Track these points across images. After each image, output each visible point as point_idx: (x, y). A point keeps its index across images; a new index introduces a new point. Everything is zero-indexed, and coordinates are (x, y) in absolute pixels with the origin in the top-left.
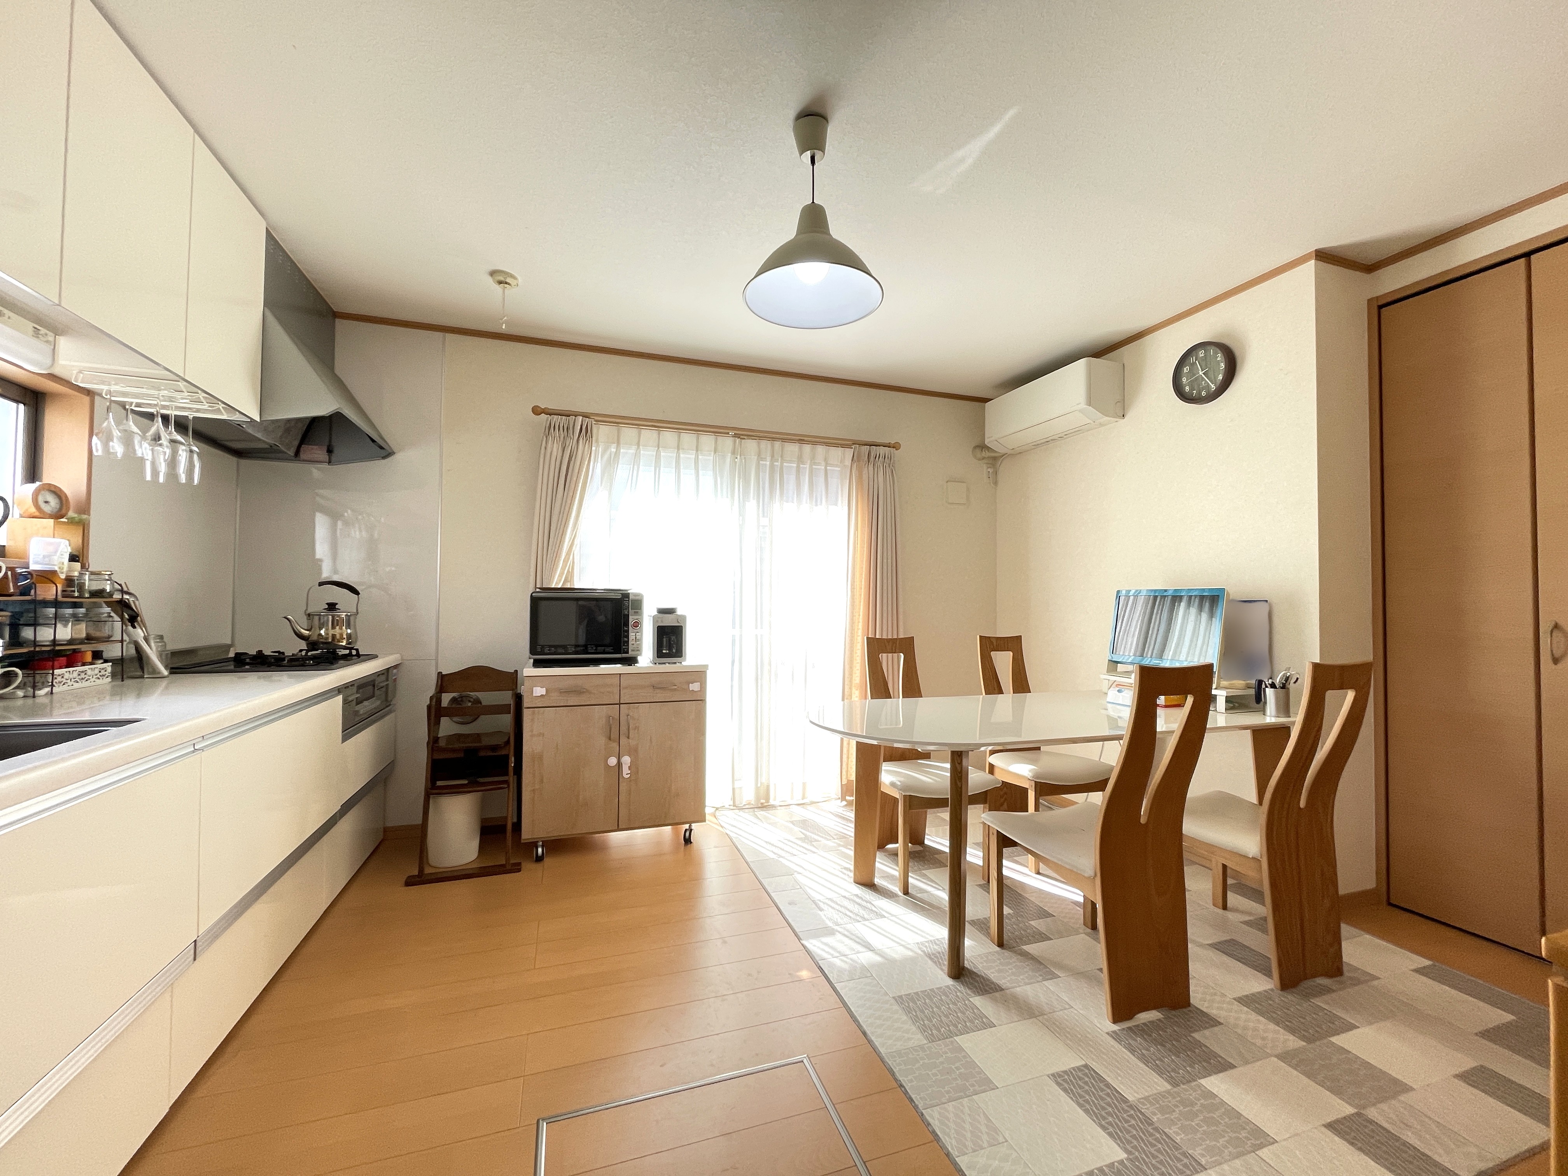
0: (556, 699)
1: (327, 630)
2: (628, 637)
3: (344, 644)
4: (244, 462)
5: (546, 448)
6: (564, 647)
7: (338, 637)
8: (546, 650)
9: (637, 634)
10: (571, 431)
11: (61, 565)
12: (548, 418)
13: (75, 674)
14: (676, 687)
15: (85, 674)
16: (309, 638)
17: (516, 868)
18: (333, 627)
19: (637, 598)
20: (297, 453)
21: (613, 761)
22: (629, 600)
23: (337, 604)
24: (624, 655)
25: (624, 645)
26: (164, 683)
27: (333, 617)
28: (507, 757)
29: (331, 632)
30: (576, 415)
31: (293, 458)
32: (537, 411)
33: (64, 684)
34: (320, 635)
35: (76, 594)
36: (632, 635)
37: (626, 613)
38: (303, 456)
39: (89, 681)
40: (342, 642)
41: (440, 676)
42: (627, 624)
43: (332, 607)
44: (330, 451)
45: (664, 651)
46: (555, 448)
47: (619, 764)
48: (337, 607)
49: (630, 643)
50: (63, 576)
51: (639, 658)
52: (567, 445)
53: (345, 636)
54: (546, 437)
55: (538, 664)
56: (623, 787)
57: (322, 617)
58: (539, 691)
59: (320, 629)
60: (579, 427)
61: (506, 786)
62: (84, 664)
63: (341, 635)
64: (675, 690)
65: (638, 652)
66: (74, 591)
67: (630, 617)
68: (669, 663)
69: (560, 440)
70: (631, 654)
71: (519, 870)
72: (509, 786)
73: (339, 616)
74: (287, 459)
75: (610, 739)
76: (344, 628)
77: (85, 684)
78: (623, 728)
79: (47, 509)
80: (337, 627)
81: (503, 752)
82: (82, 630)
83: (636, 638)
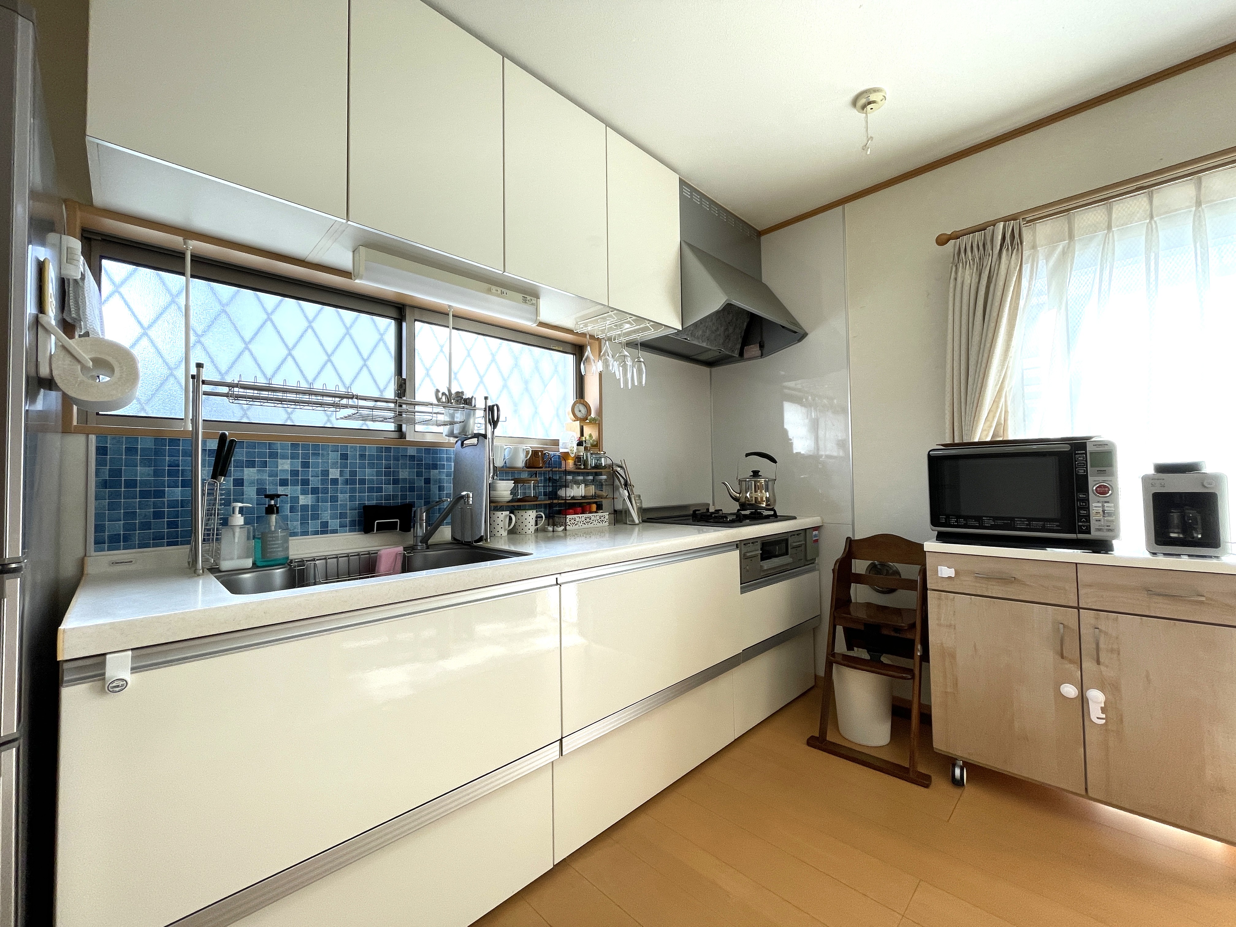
0: (968, 585)
1: (751, 493)
2: (1088, 508)
3: (764, 505)
4: (714, 369)
5: (956, 279)
6: (979, 519)
7: (759, 500)
8: (953, 521)
9: (1106, 505)
10: (989, 245)
11: (572, 449)
12: (955, 242)
13: (583, 519)
14: (1203, 599)
15: (590, 519)
16: (739, 500)
17: (924, 781)
18: (756, 491)
19: (1106, 448)
20: (741, 354)
21: (1070, 690)
22: (1086, 454)
23: (759, 471)
24: (1081, 536)
25: (1080, 521)
26: (637, 529)
27: (755, 482)
28: (912, 642)
29: (754, 495)
30: (994, 223)
31: (740, 359)
32: (942, 241)
33: (576, 525)
34: (746, 497)
35: (582, 467)
36: (1095, 506)
37: (1081, 472)
38: (746, 355)
39: (593, 524)
40: (763, 504)
41: (850, 541)
42: (1084, 487)
43: (756, 474)
44: (762, 347)
45: (1172, 535)
46: (968, 276)
47: (1083, 699)
48: (760, 474)
49: (1093, 518)
50: (573, 456)
51: (1115, 543)
52: (985, 265)
53: (764, 499)
54: (956, 266)
55: (942, 538)
56: (1092, 737)
57: (747, 482)
58: (946, 572)
59: (746, 493)
60: (1000, 237)
61: (909, 677)
62: (591, 512)
63: (762, 498)
64: (1202, 602)
65: (1110, 534)
66: (581, 465)
67: (1090, 479)
68: (1189, 556)
69: (974, 264)
70: (1095, 534)
71: (927, 786)
72: (913, 678)
73: (759, 481)
74: (735, 361)
75: (1062, 657)
76: (763, 491)
77: (590, 525)
78: (1088, 646)
79: (579, 415)
80: (759, 491)
81: (909, 636)
82: (592, 490)
83: (1104, 511)
